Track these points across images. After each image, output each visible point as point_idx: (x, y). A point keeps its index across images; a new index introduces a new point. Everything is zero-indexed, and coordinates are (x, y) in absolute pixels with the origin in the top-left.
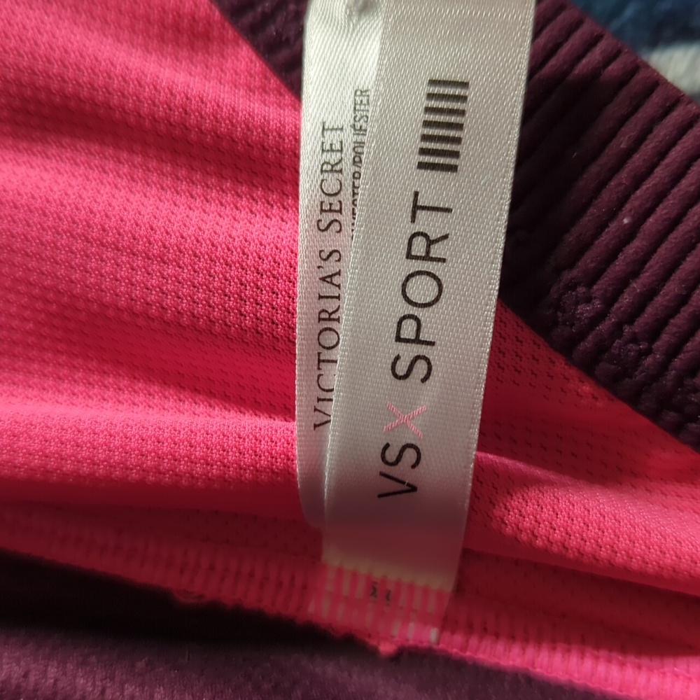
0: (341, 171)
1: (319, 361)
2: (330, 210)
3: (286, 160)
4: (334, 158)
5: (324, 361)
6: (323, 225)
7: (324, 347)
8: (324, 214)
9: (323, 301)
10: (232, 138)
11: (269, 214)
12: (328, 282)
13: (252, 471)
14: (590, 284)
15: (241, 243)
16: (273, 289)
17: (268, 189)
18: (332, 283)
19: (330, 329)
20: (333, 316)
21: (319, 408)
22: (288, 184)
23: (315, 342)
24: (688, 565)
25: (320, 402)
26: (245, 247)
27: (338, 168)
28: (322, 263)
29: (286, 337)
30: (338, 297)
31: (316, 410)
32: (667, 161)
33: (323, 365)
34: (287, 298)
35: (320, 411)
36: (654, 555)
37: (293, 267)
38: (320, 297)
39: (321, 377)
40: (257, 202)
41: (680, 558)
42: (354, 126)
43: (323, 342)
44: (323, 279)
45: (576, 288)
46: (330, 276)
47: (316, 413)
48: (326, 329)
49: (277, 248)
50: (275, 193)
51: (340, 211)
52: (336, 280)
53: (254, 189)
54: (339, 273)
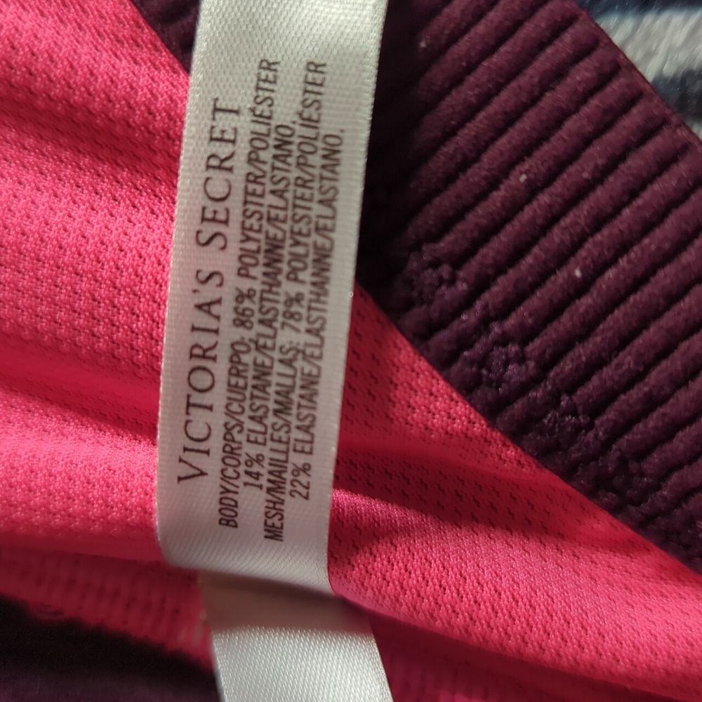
0: (230, 170)
1: (189, 405)
2: (214, 220)
3: (156, 142)
4: (223, 150)
5: (195, 405)
6: (204, 238)
7: (195, 389)
8: (205, 223)
9: (197, 334)
10: (88, 109)
11: (136, 202)
12: (205, 311)
13: (102, 523)
14: (524, 342)
15: (96, 246)
16: (132, 309)
17: (134, 170)
18: (209, 312)
19: (204, 369)
20: (209, 354)
21: (184, 459)
22: (161, 168)
23: (185, 380)
24: (608, 662)
25: (187, 453)
26: (101, 252)
27: (227, 164)
28: (200, 287)
29: (148, 365)
30: (216, 332)
31: (181, 460)
32: (639, 202)
33: (192, 410)
34: (150, 322)
35: (185, 462)
36: (570, 649)
37: (160, 284)
38: (194, 329)
39: (189, 425)
40: (122, 185)
41: (601, 655)
42: (253, 110)
43: (194, 383)
44: (199, 307)
45: (508, 344)
46: (209, 304)
47: (182, 464)
48: (199, 368)
49: (140, 257)
50: (145, 176)
51: (226, 222)
52: (215, 309)
53: (119, 169)
54: (219, 301)
